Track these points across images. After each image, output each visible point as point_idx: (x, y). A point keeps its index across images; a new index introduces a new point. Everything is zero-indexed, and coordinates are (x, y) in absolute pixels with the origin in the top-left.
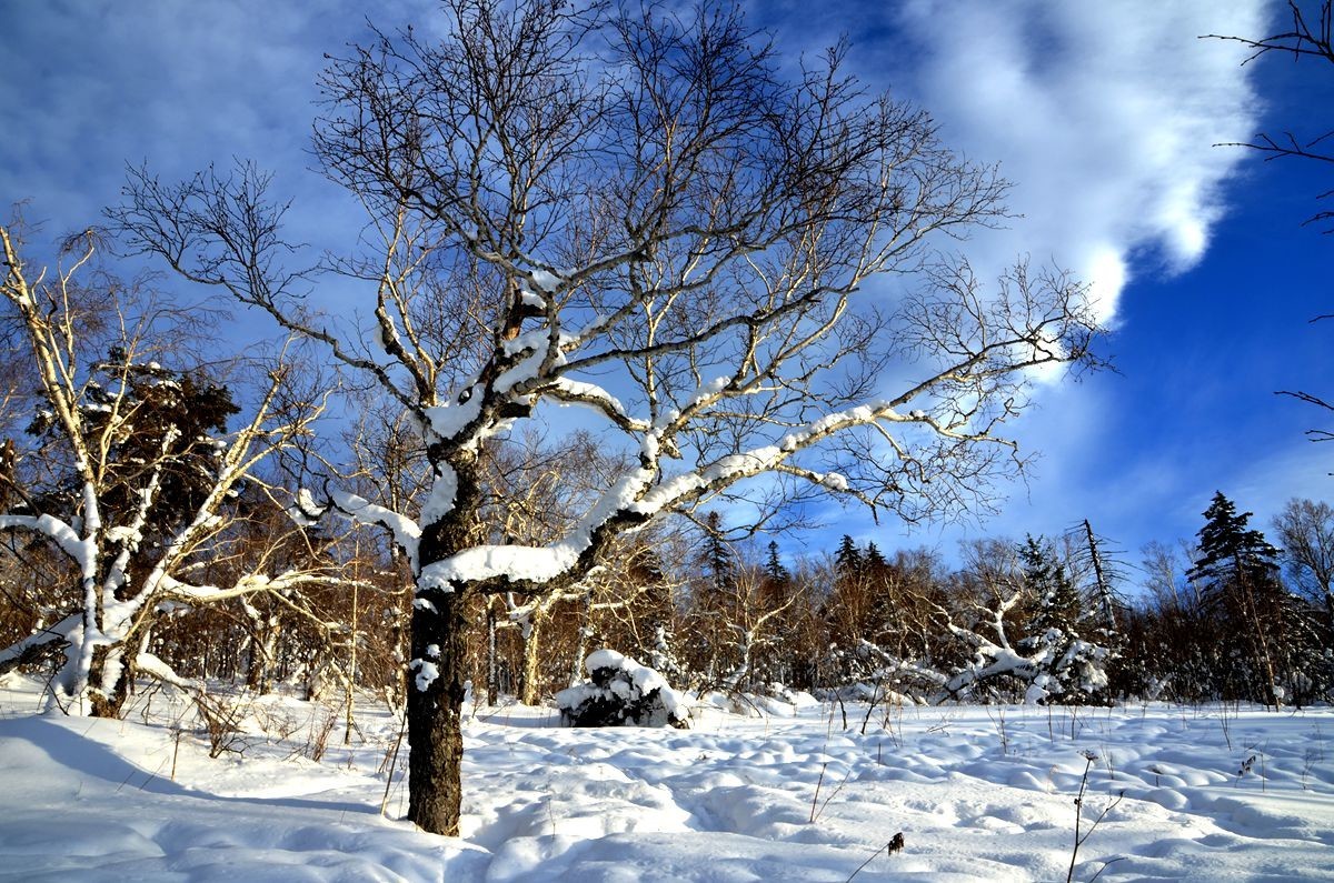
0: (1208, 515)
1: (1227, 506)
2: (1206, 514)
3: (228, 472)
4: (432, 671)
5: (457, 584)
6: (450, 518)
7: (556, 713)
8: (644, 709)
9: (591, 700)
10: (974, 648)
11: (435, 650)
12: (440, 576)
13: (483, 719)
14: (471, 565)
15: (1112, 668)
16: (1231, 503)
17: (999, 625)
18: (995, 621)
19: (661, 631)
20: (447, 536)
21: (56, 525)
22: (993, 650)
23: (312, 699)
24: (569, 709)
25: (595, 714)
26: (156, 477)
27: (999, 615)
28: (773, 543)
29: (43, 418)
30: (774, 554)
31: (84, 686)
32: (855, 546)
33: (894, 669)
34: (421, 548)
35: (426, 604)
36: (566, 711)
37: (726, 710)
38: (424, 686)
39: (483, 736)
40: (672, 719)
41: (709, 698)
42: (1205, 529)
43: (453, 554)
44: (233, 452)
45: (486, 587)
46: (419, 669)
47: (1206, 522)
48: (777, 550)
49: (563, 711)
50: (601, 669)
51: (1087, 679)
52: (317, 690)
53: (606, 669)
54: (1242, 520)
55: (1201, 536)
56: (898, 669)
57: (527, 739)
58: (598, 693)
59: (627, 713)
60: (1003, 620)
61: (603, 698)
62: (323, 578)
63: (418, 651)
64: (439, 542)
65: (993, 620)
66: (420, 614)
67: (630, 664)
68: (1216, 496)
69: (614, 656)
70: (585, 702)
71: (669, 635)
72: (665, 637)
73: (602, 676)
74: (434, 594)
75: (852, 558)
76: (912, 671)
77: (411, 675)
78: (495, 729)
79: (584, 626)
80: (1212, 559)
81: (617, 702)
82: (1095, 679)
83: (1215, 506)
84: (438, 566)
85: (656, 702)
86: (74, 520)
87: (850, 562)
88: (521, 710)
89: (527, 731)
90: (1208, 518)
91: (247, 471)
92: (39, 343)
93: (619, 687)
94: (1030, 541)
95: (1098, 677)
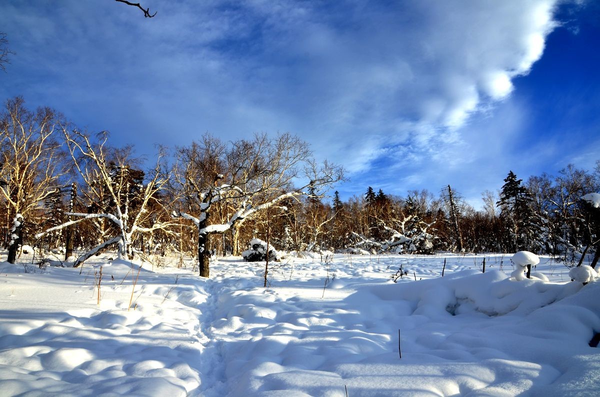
0: (506, 180)
1: (514, 177)
2: (505, 180)
3: (147, 197)
4: (203, 249)
5: (207, 232)
6: (205, 220)
7: (242, 258)
8: (268, 257)
9: (252, 254)
10: (392, 234)
11: (203, 245)
12: (204, 231)
13: (219, 260)
14: (209, 229)
15: (435, 242)
16: (515, 176)
17: (403, 226)
18: (402, 225)
19: (287, 229)
20: (204, 224)
21: (112, 216)
22: (399, 235)
23: (164, 256)
24: (246, 257)
25: (254, 258)
26: (127, 198)
27: (403, 223)
28: (337, 192)
29: (94, 182)
30: (337, 196)
31: (126, 254)
32: (373, 191)
33: (363, 242)
34: (200, 226)
35: (201, 236)
36: (245, 258)
37: (296, 256)
38: (201, 252)
39: (219, 264)
40: (276, 260)
41: (292, 253)
42: (504, 186)
43: (206, 227)
44: (147, 190)
45: (212, 233)
46: (200, 248)
47: (505, 183)
48: (338, 195)
49: (244, 257)
50: (255, 245)
51: (425, 245)
52: (166, 253)
53: (256, 244)
54: (519, 182)
55: (503, 189)
56: (365, 242)
57: (231, 265)
58: (254, 252)
59: (263, 258)
60: (405, 225)
61: (256, 253)
62: (174, 224)
63: (200, 245)
64: (203, 225)
65: (401, 224)
66: (200, 238)
67: (263, 243)
68: (510, 173)
69: (259, 241)
70: (251, 255)
71: (290, 230)
72: (288, 231)
73: (256, 247)
74: (203, 235)
75: (372, 196)
76: (370, 243)
77: (199, 249)
78: (222, 263)
79: (255, 229)
80: (508, 197)
81: (260, 254)
82: (428, 246)
83: (509, 177)
84: (203, 229)
85: (271, 254)
86: (115, 214)
87: (371, 198)
88: (232, 257)
89: (230, 263)
90: (506, 181)
91: (152, 196)
92: (100, 169)
93: (260, 250)
94: (410, 198)
95: (429, 245)
